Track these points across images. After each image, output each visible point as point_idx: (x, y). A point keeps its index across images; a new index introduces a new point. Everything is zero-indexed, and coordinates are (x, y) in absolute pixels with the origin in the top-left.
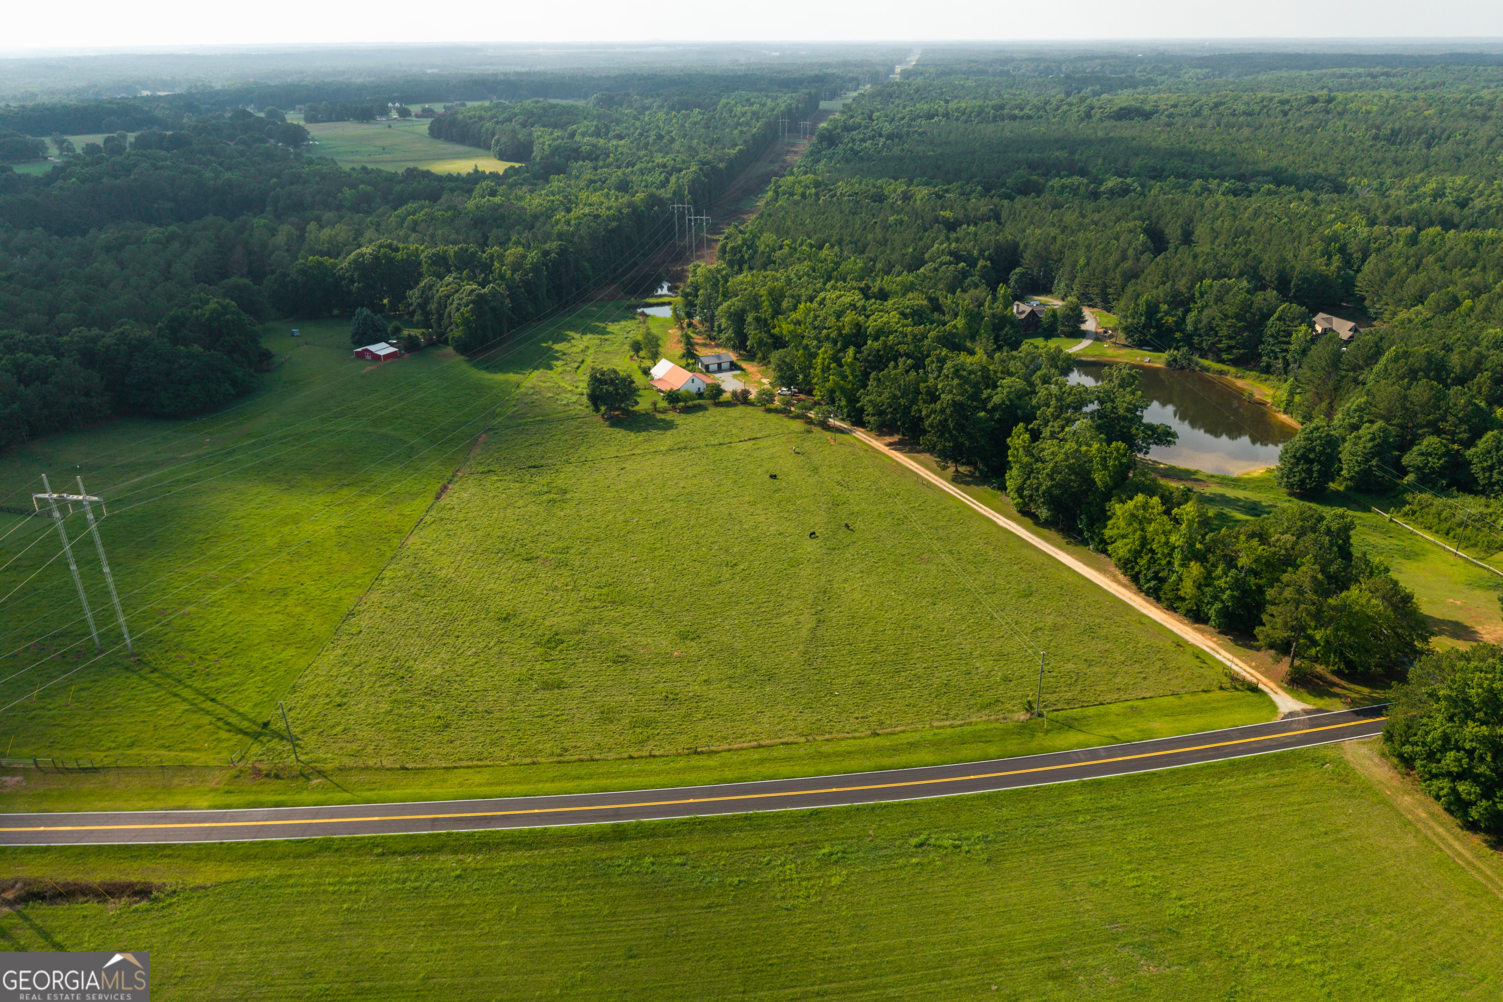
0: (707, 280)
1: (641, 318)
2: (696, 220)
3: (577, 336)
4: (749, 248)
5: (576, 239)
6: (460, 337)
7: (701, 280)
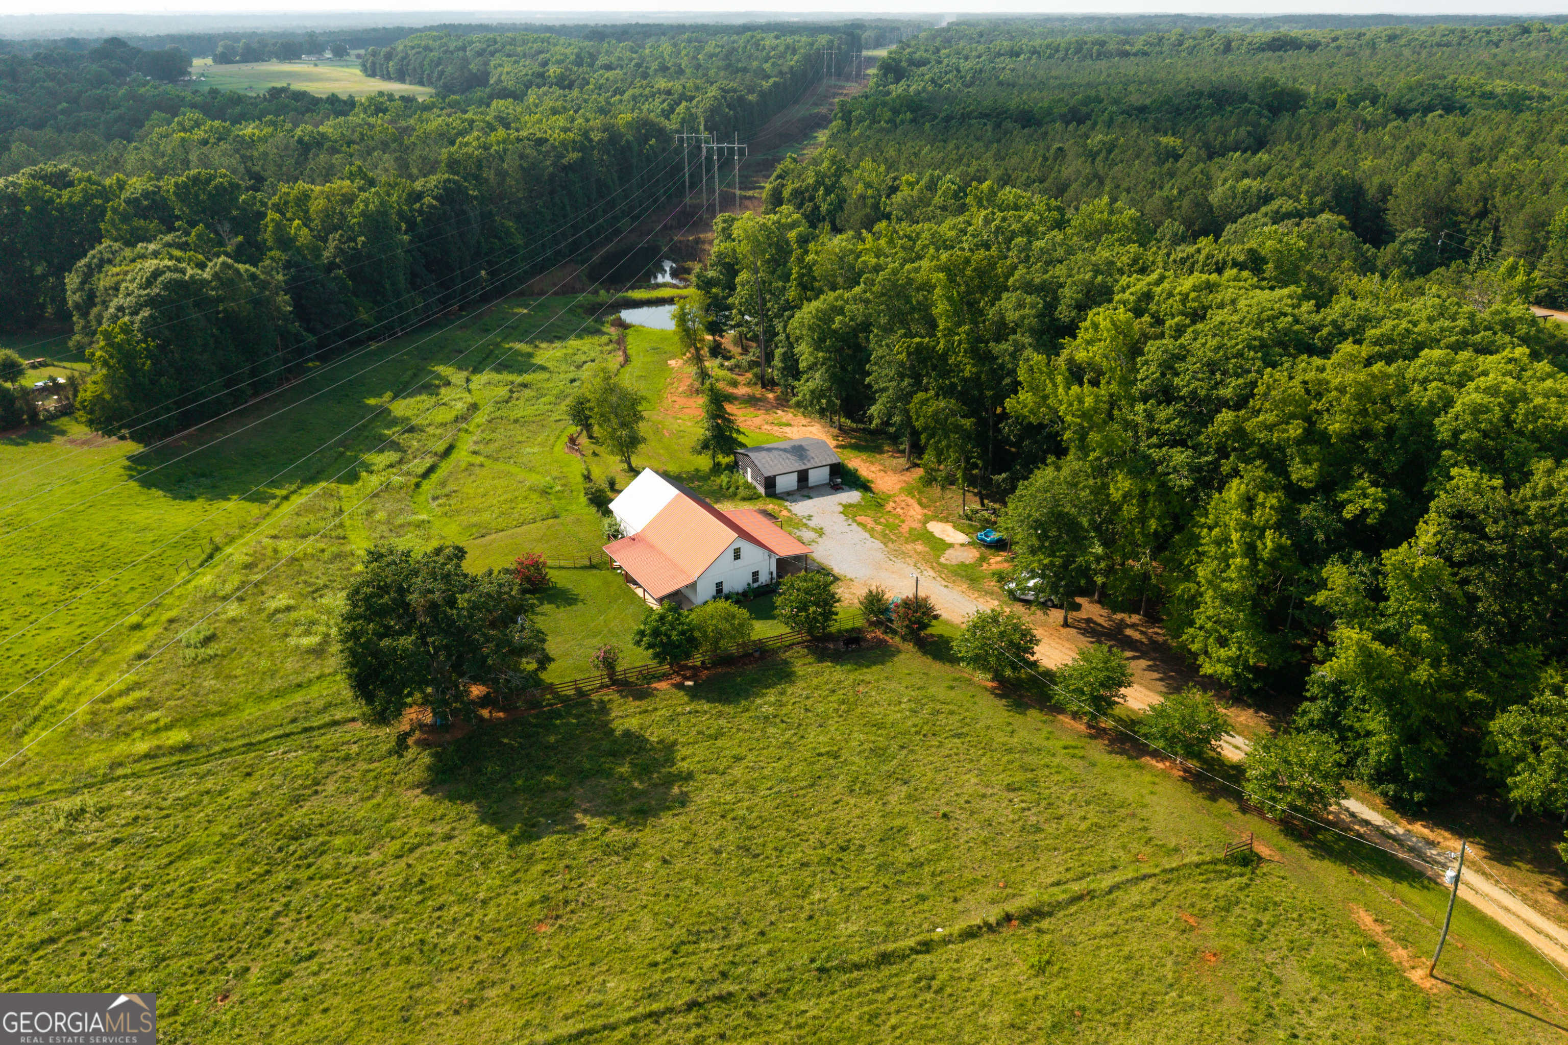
0: (758, 248)
1: (613, 331)
2: (720, 151)
3: (458, 377)
4: (828, 192)
5: (489, 174)
6: (99, 398)
7: (743, 248)
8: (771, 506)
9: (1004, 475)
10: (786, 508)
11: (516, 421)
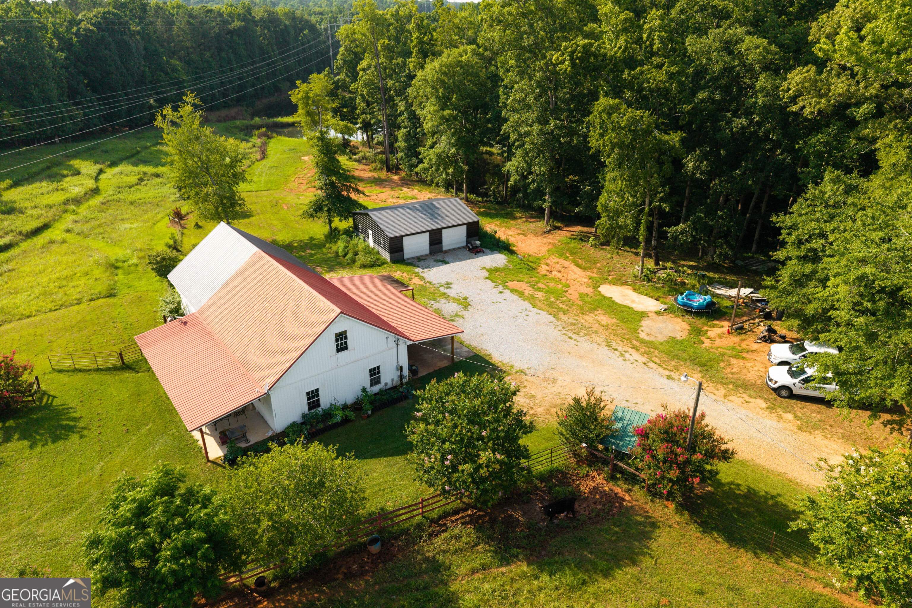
1: (258, 141)
8: (399, 272)
9: (681, 226)
10: (417, 275)
11: (132, 203)
